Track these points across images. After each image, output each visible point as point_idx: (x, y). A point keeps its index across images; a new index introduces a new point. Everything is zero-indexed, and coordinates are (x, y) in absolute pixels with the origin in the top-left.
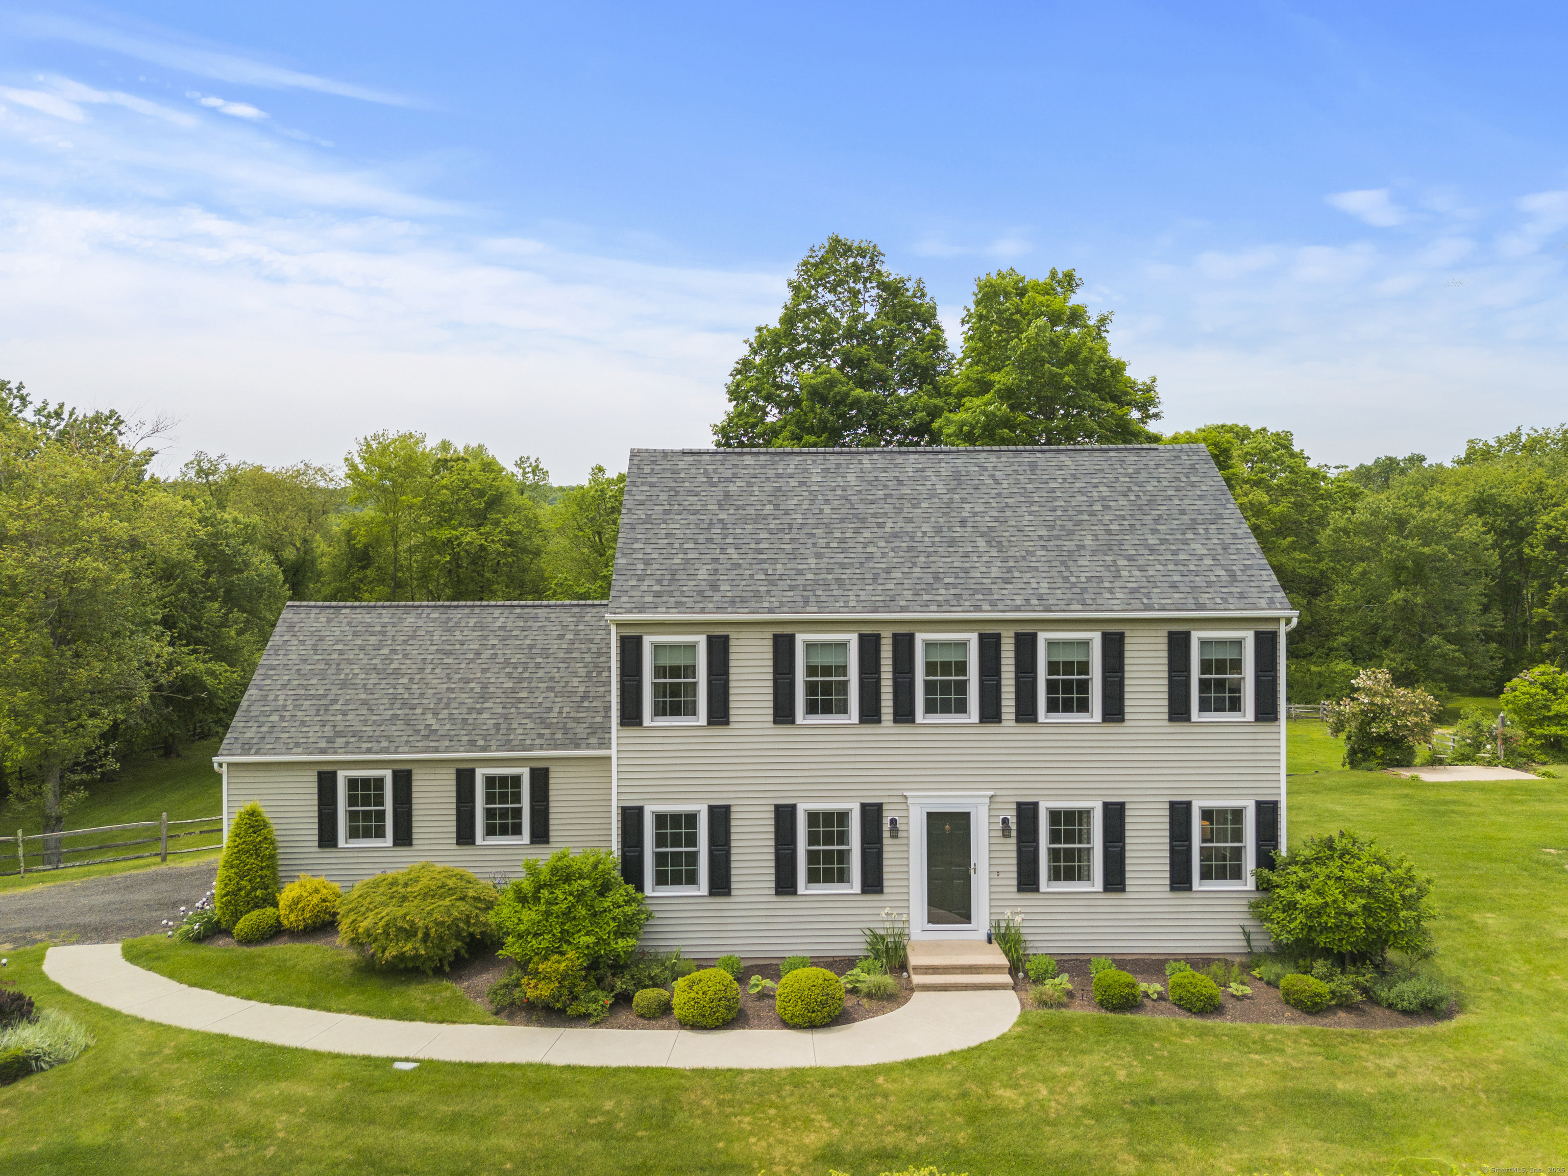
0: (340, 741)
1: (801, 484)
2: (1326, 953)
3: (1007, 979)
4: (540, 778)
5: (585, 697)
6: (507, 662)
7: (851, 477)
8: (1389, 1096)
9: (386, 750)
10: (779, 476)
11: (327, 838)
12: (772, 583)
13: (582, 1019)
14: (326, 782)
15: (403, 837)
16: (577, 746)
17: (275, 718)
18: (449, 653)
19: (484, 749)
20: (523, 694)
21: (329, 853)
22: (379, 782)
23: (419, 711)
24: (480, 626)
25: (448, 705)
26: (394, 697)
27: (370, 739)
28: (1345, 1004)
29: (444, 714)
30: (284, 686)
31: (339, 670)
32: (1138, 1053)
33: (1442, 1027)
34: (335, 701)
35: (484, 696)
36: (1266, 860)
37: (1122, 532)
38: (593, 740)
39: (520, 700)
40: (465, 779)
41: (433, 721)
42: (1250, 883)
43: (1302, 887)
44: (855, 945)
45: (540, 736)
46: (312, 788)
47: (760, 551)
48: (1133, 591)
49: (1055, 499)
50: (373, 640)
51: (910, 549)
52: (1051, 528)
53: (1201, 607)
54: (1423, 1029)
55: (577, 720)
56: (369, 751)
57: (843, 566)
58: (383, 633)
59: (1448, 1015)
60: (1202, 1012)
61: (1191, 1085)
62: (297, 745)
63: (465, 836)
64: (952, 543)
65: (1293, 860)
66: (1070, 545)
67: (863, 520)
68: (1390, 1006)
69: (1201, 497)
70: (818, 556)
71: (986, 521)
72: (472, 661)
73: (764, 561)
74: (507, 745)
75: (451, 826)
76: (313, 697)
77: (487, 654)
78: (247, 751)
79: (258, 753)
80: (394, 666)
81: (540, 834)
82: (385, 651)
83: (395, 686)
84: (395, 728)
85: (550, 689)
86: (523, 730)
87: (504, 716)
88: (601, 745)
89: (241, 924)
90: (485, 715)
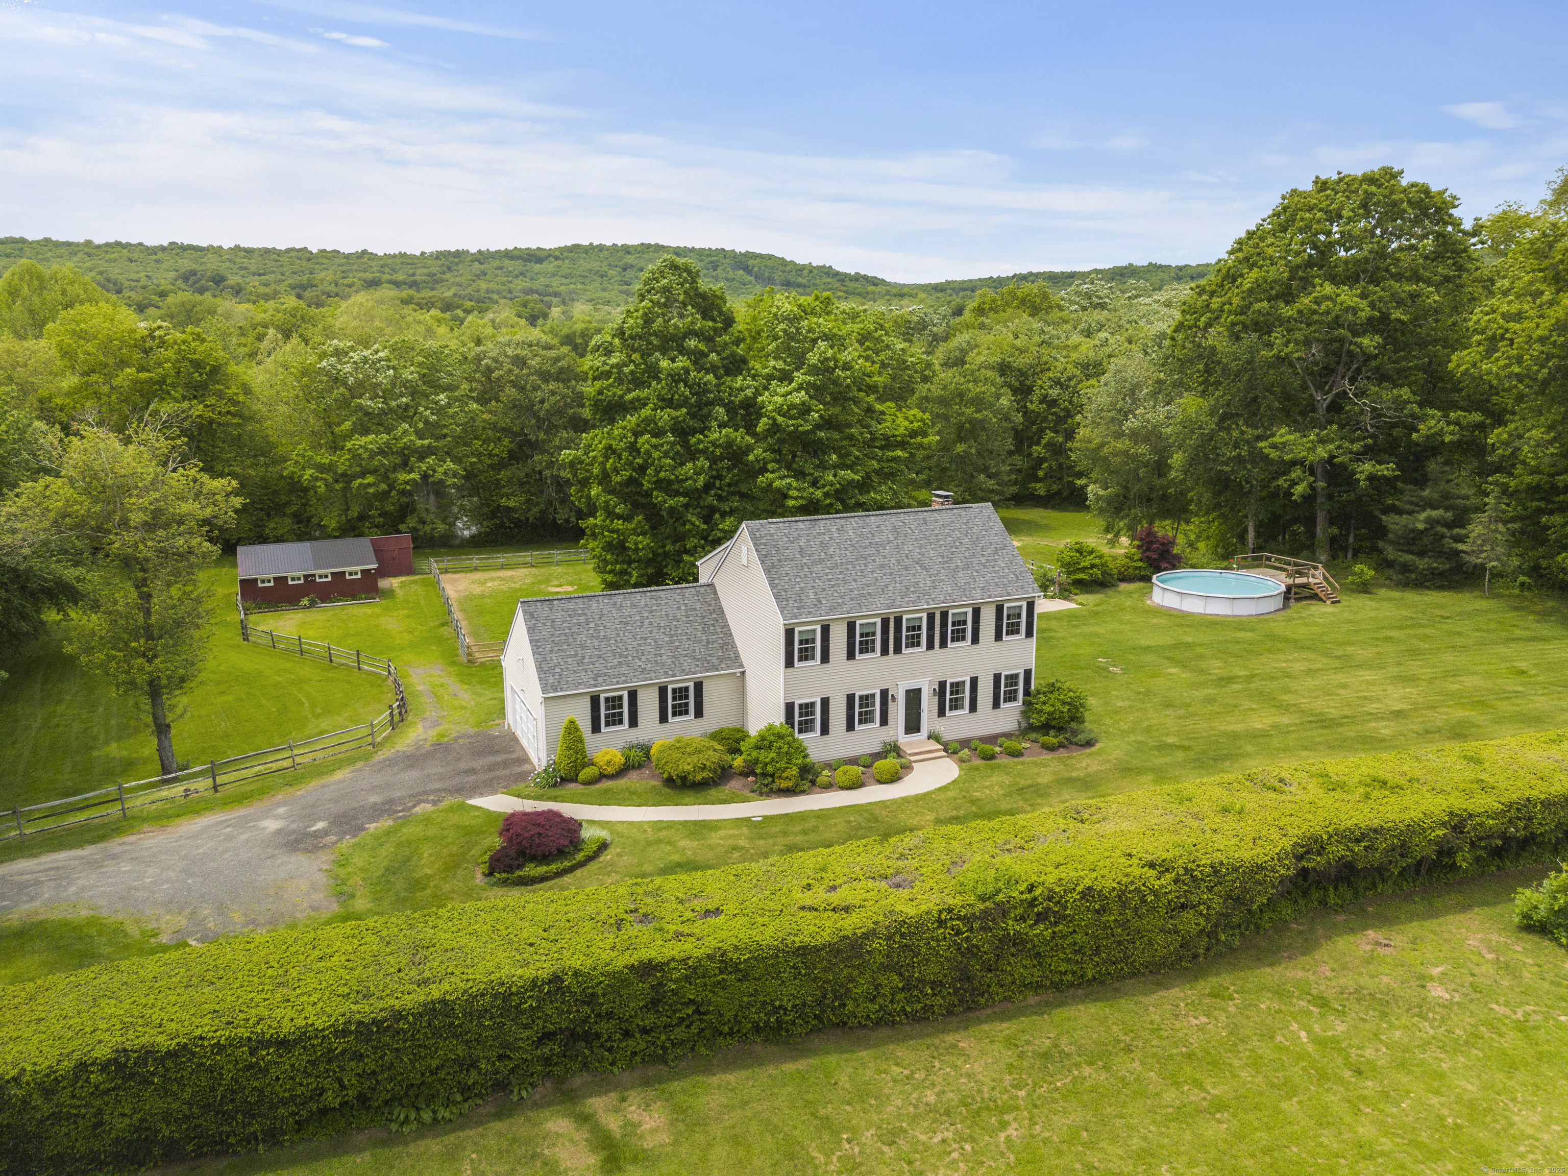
0: (601, 681)
1: (831, 539)
2: (1054, 727)
3: (944, 754)
4: (699, 686)
5: (708, 643)
6: (659, 626)
7: (851, 533)
8: (1089, 775)
9: (624, 682)
10: (819, 534)
11: (596, 729)
12: (842, 597)
13: (803, 792)
14: (595, 701)
15: (634, 723)
16: (717, 670)
17: (558, 670)
18: (627, 623)
19: (674, 676)
20: (677, 644)
21: (597, 736)
22: (620, 698)
23: (630, 658)
24: (633, 605)
25: (643, 654)
26: (613, 652)
27: (616, 678)
28: (1061, 746)
29: (644, 659)
30: (551, 651)
31: (575, 640)
32: (1007, 774)
33: (1093, 749)
34: (584, 657)
35: (659, 647)
36: (1027, 693)
37: (970, 557)
38: (723, 665)
39: (677, 647)
40: (663, 690)
41: (641, 664)
42: (1021, 703)
43: (1044, 703)
44: (876, 748)
45: (698, 667)
46: (587, 703)
47: (829, 580)
48: (983, 588)
49: (939, 540)
50: (582, 619)
51: (891, 573)
52: (943, 557)
53: (1009, 594)
54: (1088, 751)
55: (710, 655)
56: (618, 683)
57: (867, 585)
58: (585, 614)
59: (1093, 745)
60: (1017, 756)
61: (1030, 782)
62: (580, 684)
63: (663, 719)
64: (906, 569)
65: (1038, 692)
66: (953, 566)
67: (865, 559)
68: (1076, 744)
69: (996, 535)
70: (855, 580)
71: (916, 555)
72: (641, 627)
73: (833, 586)
74: (683, 672)
75: (657, 715)
76: (571, 656)
77: (646, 622)
78: (556, 690)
79: (562, 690)
80: (602, 634)
81: (699, 713)
82: (592, 625)
83: (609, 645)
84: (624, 670)
85: (689, 639)
86: (687, 663)
87: (674, 657)
88: (728, 668)
89: (582, 776)
90: (664, 657)
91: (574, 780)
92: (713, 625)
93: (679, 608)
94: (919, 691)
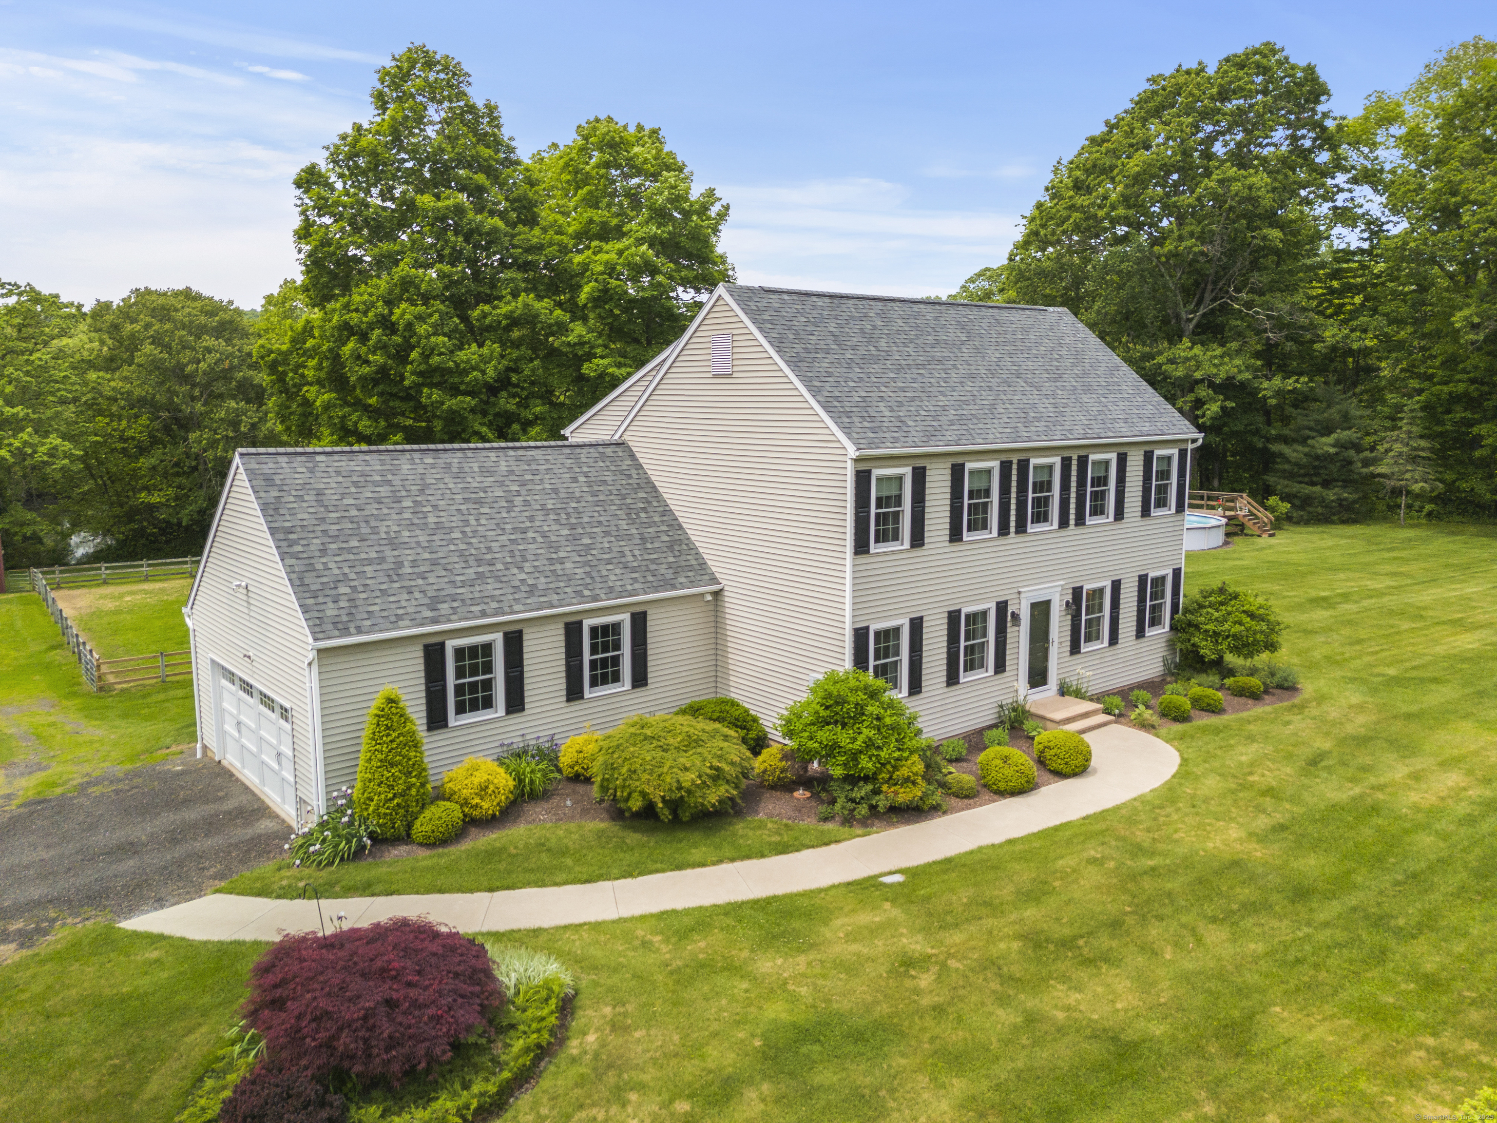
0: (444, 608)
4: (640, 621)
5: (643, 539)
6: (543, 508)
9: (499, 612)
11: (436, 719)
12: (936, 419)
14: (433, 654)
15: (515, 703)
16: (674, 587)
17: (343, 590)
18: (479, 502)
19: (595, 599)
20: (586, 541)
21: (439, 735)
22: (487, 648)
23: (500, 566)
24: (486, 471)
25: (524, 559)
26: (462, 554)
27: (474, 602)
28: (1265, 691)
29: (528, 567)
30: (324, 552)
31: (375, 531)
34: (399, 564)
35: (552, 546)
36: (1175, 609)
38: (682, 580)
39: (589, 547)
40: (573, 631)
41: (523, 576)
42: (1167, 628)
44: (986, 718)
45: (635, 580)
46: (418, 664)
49: (1030, 348)
50: (384, 491)
51: (989, 388)
55: (653, 561)
56: (484, 614)
57: (964, 403)
58: (389, 483)
62: (399, 617)
63: (574, 692)
64: (1007, 383)
67: (941, 363)
70: (942, 394)
71: (1010, 366)
72: (509, 509)
73: (913, 399)
74: (607, 593)
75: (560, 684)
76: (370, 562)
77: (518, 500)
78: (345, 632)
79: (359, 631)
80: (432, 519)
81: (640, 679)
82: (407, 503)
83: (451, 541)
84: (491, 587)
85: (607, 533)
86: (614, 576)
87: (586, 563)
88: (692, 584)
89: (422, 826)
90: (569, 565)
91: (405, 838)
92: (644, 509)
93: (575, 480)
94: (1048, 603)
